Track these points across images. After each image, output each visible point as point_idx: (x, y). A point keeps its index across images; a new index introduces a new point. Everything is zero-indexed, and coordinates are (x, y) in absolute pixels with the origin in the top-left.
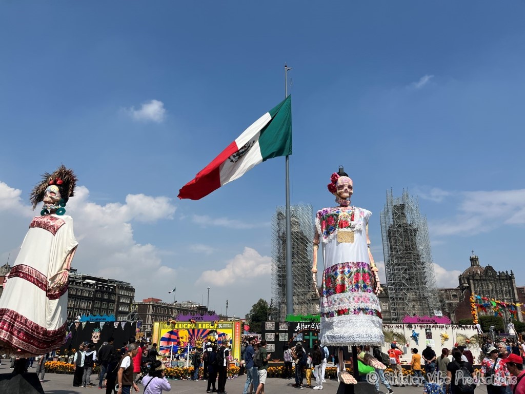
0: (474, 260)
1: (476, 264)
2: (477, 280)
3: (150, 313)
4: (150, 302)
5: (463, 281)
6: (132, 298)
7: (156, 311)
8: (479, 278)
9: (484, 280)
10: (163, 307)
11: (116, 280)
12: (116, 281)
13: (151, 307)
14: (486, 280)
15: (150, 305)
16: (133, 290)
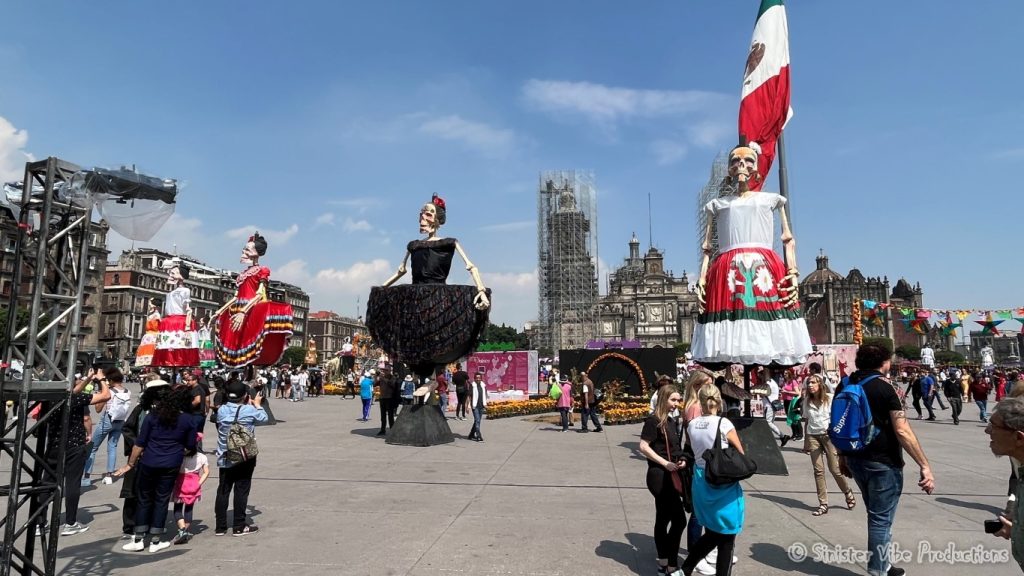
0: (821, 262)
1: (825, 267)
2: (837, 289)
3: (330, 334)
4: (328, 318)
5: (805, 292)
6: (305, 311)
7: (337, 331)
8: (840, 286)
9: (847, 289)
10: (345, 325)
11: (283, 282)
12: (283, 285)
13: (330, 325)
14: (850, 290)
15: (327, 322)
16: (306, 299)
